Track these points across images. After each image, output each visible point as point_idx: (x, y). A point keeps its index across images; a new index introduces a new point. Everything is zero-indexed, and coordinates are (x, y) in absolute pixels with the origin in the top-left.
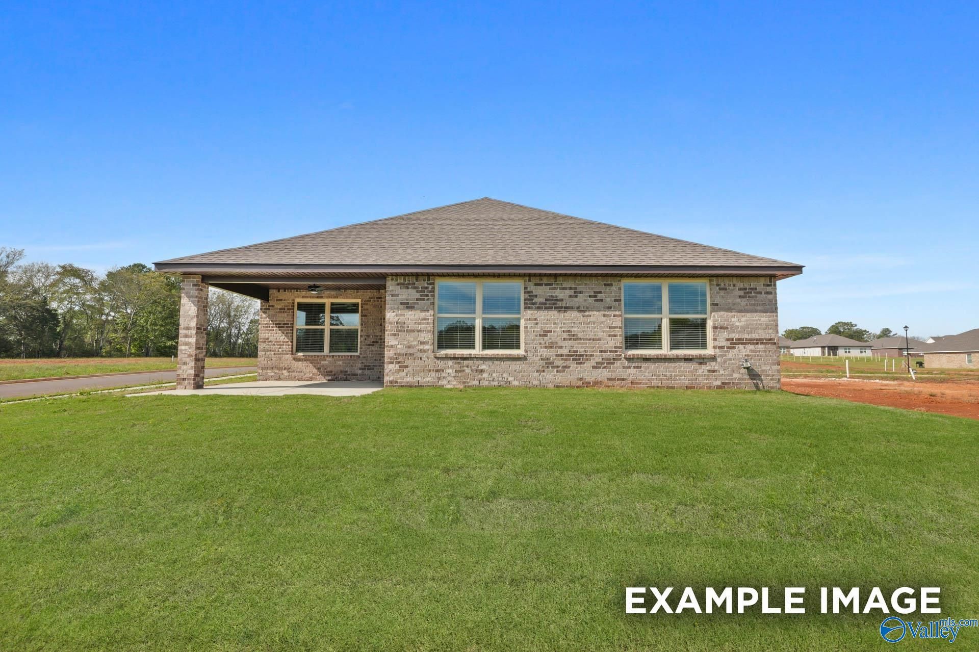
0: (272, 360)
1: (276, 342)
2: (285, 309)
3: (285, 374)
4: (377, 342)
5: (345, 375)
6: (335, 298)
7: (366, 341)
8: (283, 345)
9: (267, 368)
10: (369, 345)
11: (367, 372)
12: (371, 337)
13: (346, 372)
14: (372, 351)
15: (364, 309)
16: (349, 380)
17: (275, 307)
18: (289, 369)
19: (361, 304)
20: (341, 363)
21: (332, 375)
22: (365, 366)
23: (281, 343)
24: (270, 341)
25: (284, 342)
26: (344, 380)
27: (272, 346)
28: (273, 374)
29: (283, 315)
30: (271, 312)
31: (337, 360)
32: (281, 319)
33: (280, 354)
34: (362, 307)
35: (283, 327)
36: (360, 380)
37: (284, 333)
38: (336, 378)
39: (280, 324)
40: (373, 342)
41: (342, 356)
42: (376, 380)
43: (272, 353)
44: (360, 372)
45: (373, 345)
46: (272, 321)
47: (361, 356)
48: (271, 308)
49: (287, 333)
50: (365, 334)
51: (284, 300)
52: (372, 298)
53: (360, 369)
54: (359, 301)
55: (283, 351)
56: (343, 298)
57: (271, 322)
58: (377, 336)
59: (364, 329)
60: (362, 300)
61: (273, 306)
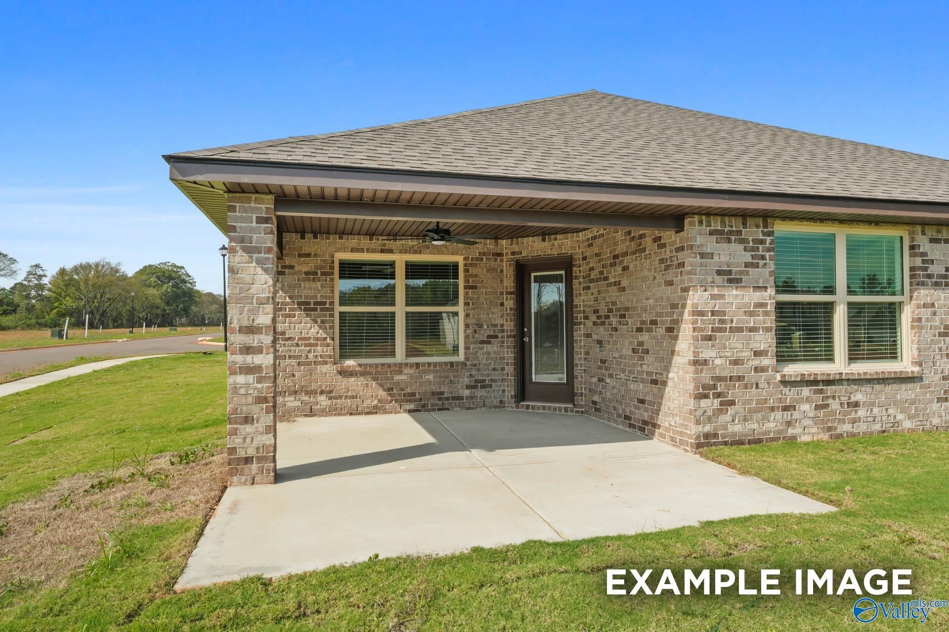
0: (294, 375)
1: (300, 339)
2: (316, 274)
3: (323, 403)
4: (496, 337)
5: (440, 399)
6: (416, 252)
7: (476, 335)
8: (317, 345)
9: (285, 392)
10: (482, 342)
11: (480, 393)
12: (485, 327)
13: (442, 393)
14: (489, 353)
15: (472, 276)
16: (448, 409)
17: (296, 269)
18: (331, 392)
19: (465, 265)
20: (431, 377)
21: (415, 401)
22: (476, 381)
23: (312, 341)
24: (289, 339)
25: (318, 339)
26: (439, 410)
27: (292, 348)
28: (298, 403)
29: (313, 285)
30: (288, 279)
31: (425, 372)
32: (310, 293)
33: (309, 364)
34: (466, 271)
35: (315, 310)
36: (469, 409)
37: (316, 322)
38: (424, 406)
39: (308, 303)
40: (490, 337)
41: (435, 364)
42: (496, 407)
43: (294, 362)
44: (467, 392)
45: (489, 343)
46: (290, 297)
47: (468, 363)
48: (287, 271)
49: (323, 322)
50: (474, 321)
51: (315, 255)
52: (484, 254)
53: (468, 387)
54: (459, 259)
55: (316, 356)
56: (430, 253)
57: (288, 300)
58: (496, 326)
59: (471, 312)
60: (465, 259)
61: (292, 267)
